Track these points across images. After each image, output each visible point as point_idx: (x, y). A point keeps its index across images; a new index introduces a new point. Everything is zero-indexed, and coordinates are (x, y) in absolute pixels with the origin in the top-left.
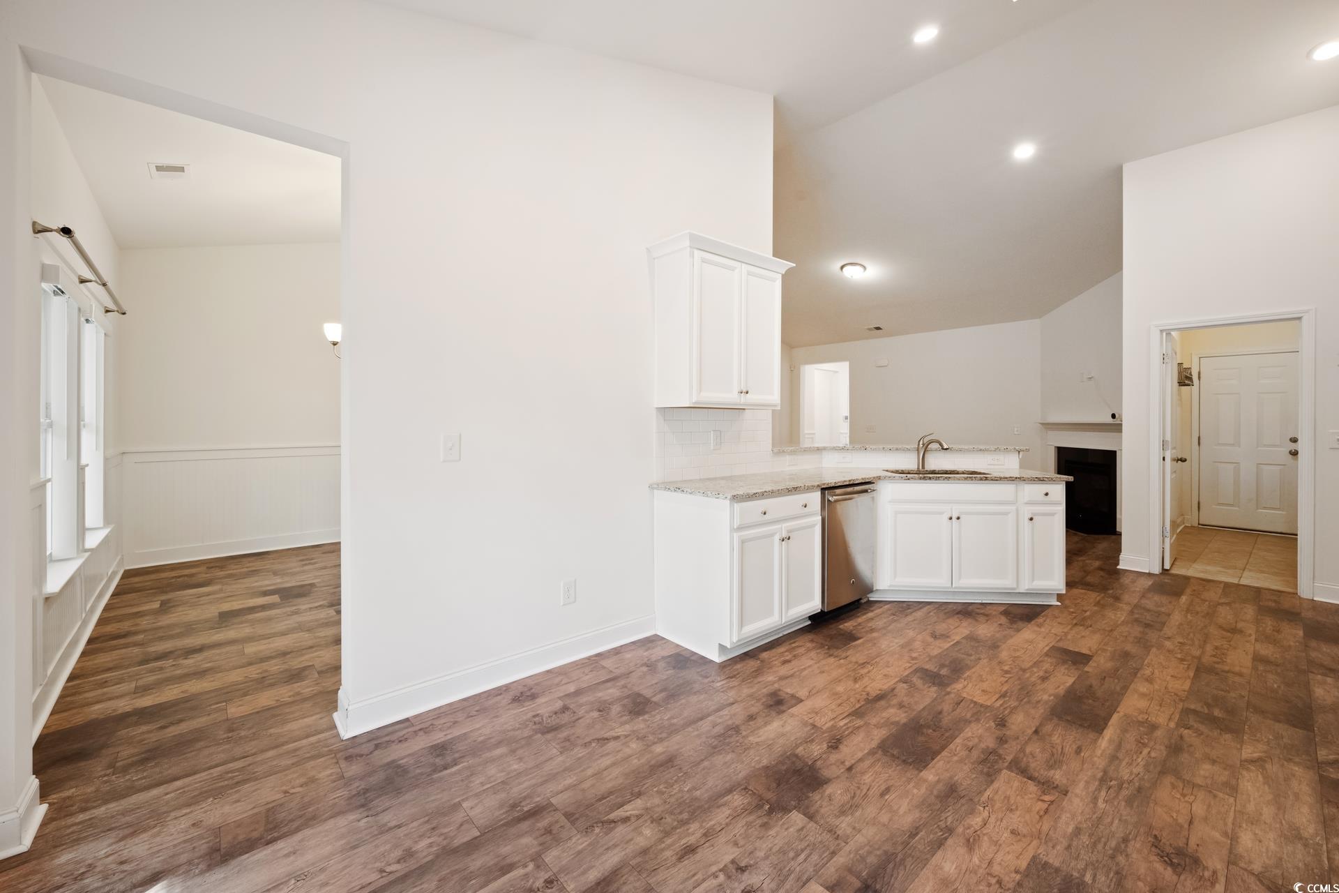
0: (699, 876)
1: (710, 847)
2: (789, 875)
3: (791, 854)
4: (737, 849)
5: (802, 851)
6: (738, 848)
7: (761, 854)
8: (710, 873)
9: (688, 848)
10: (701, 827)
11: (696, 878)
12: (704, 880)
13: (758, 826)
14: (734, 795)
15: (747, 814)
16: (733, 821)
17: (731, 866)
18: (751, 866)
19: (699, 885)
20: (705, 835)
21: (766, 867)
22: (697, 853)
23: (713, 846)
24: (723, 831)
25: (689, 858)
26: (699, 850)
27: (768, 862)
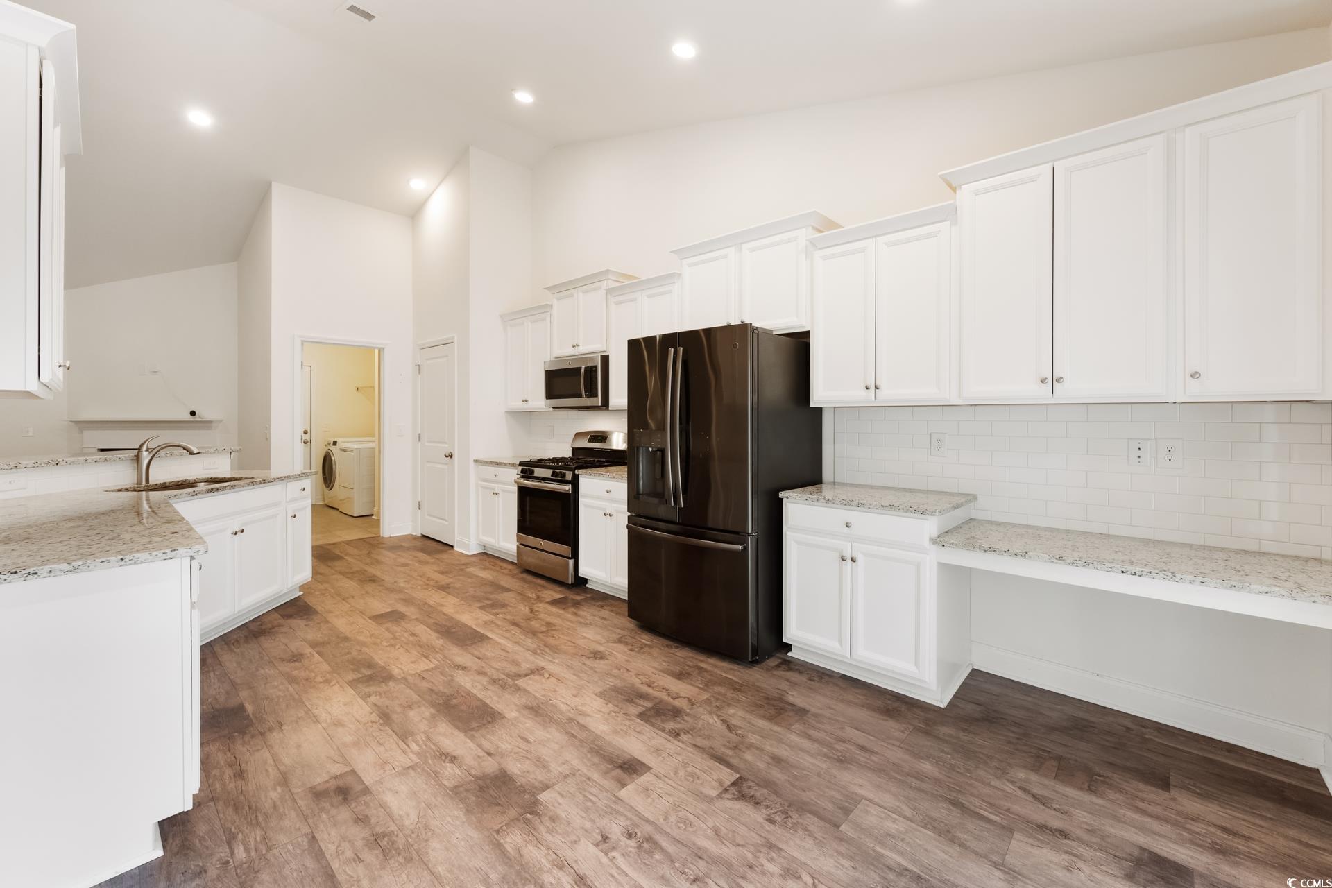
0: (614, 872)
1: (578, 863)
2: (611, 808)
3: (589, 804)
4: (582, 841)
5: (585, 796)
6: (579, 840)
7: (588, 825)
8: (610, 863)
9: (578, 883)
10: (549, 871)
11: (616, 875)
12: (618, 868)
13: (553, 824)
14: (506, 842)
15: (537, 832)
16: (545, 843)
17: (601, 847)
18: (602, 832)
19: (624, 872)
20: (561, 868)
21: (604, 822)
22: (585, 874)
23: (576, 861)
24: (556, 852)
25: (591, 881)
26: (581, 873)
27: (597, 820)
